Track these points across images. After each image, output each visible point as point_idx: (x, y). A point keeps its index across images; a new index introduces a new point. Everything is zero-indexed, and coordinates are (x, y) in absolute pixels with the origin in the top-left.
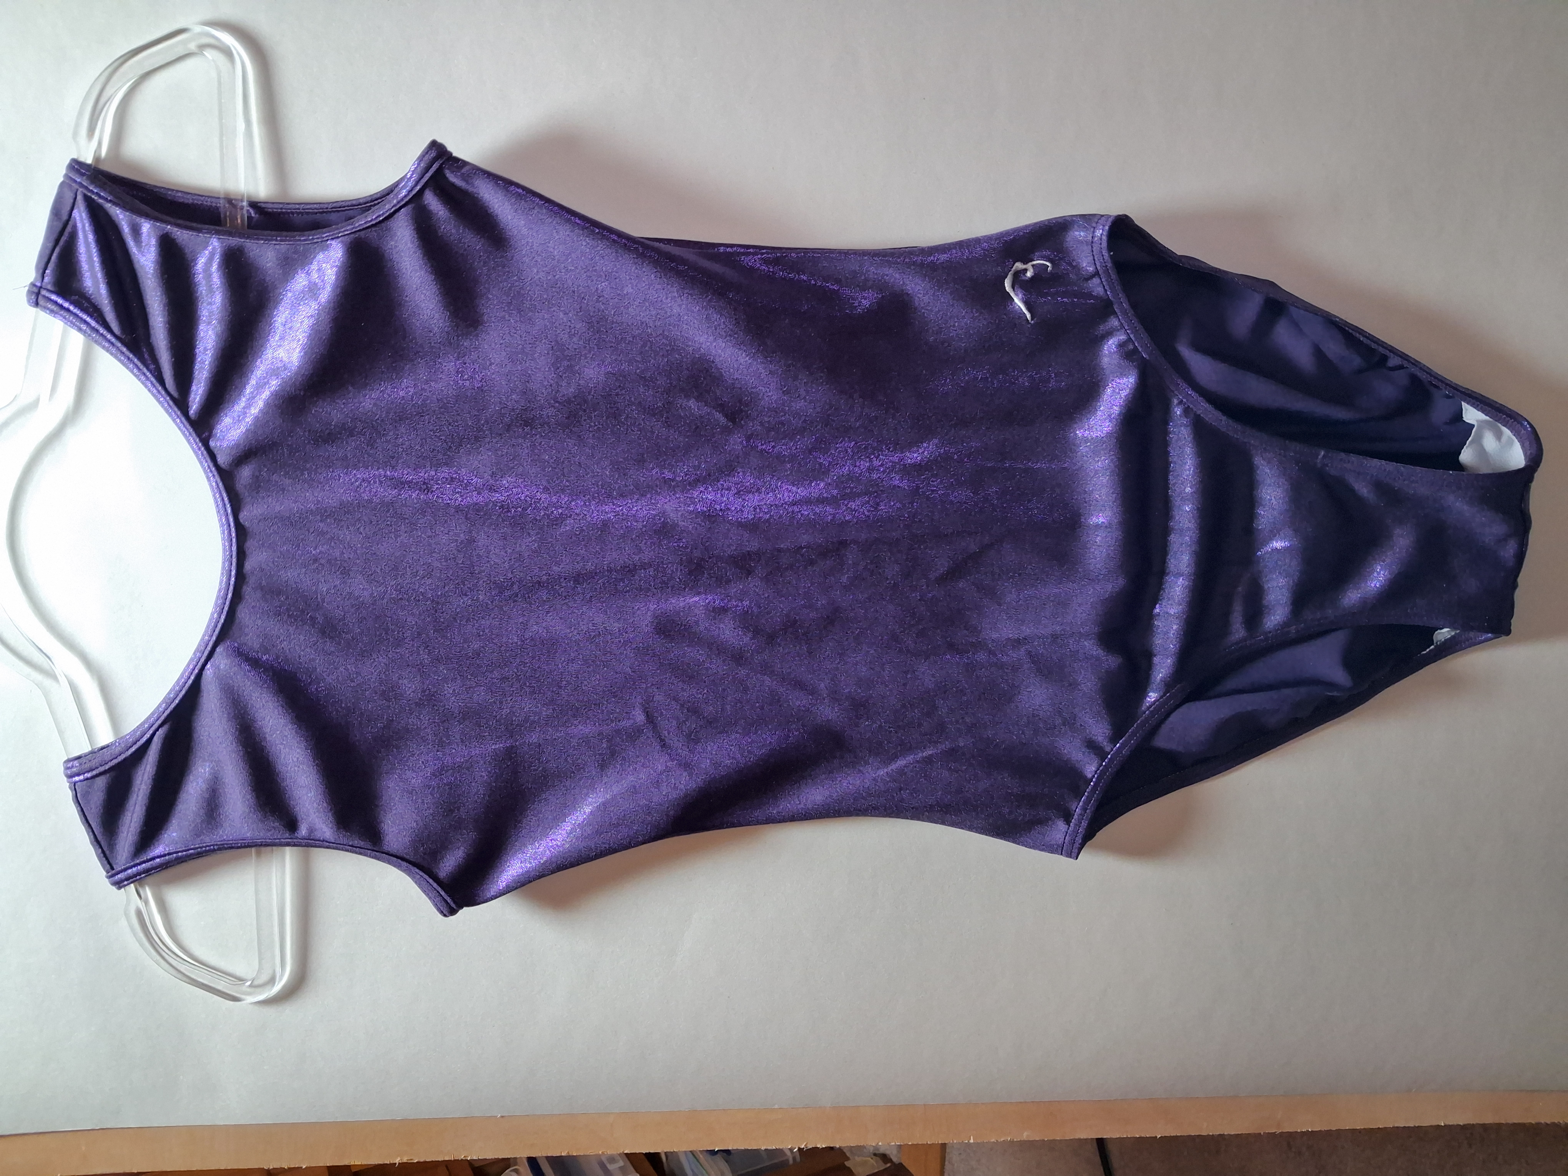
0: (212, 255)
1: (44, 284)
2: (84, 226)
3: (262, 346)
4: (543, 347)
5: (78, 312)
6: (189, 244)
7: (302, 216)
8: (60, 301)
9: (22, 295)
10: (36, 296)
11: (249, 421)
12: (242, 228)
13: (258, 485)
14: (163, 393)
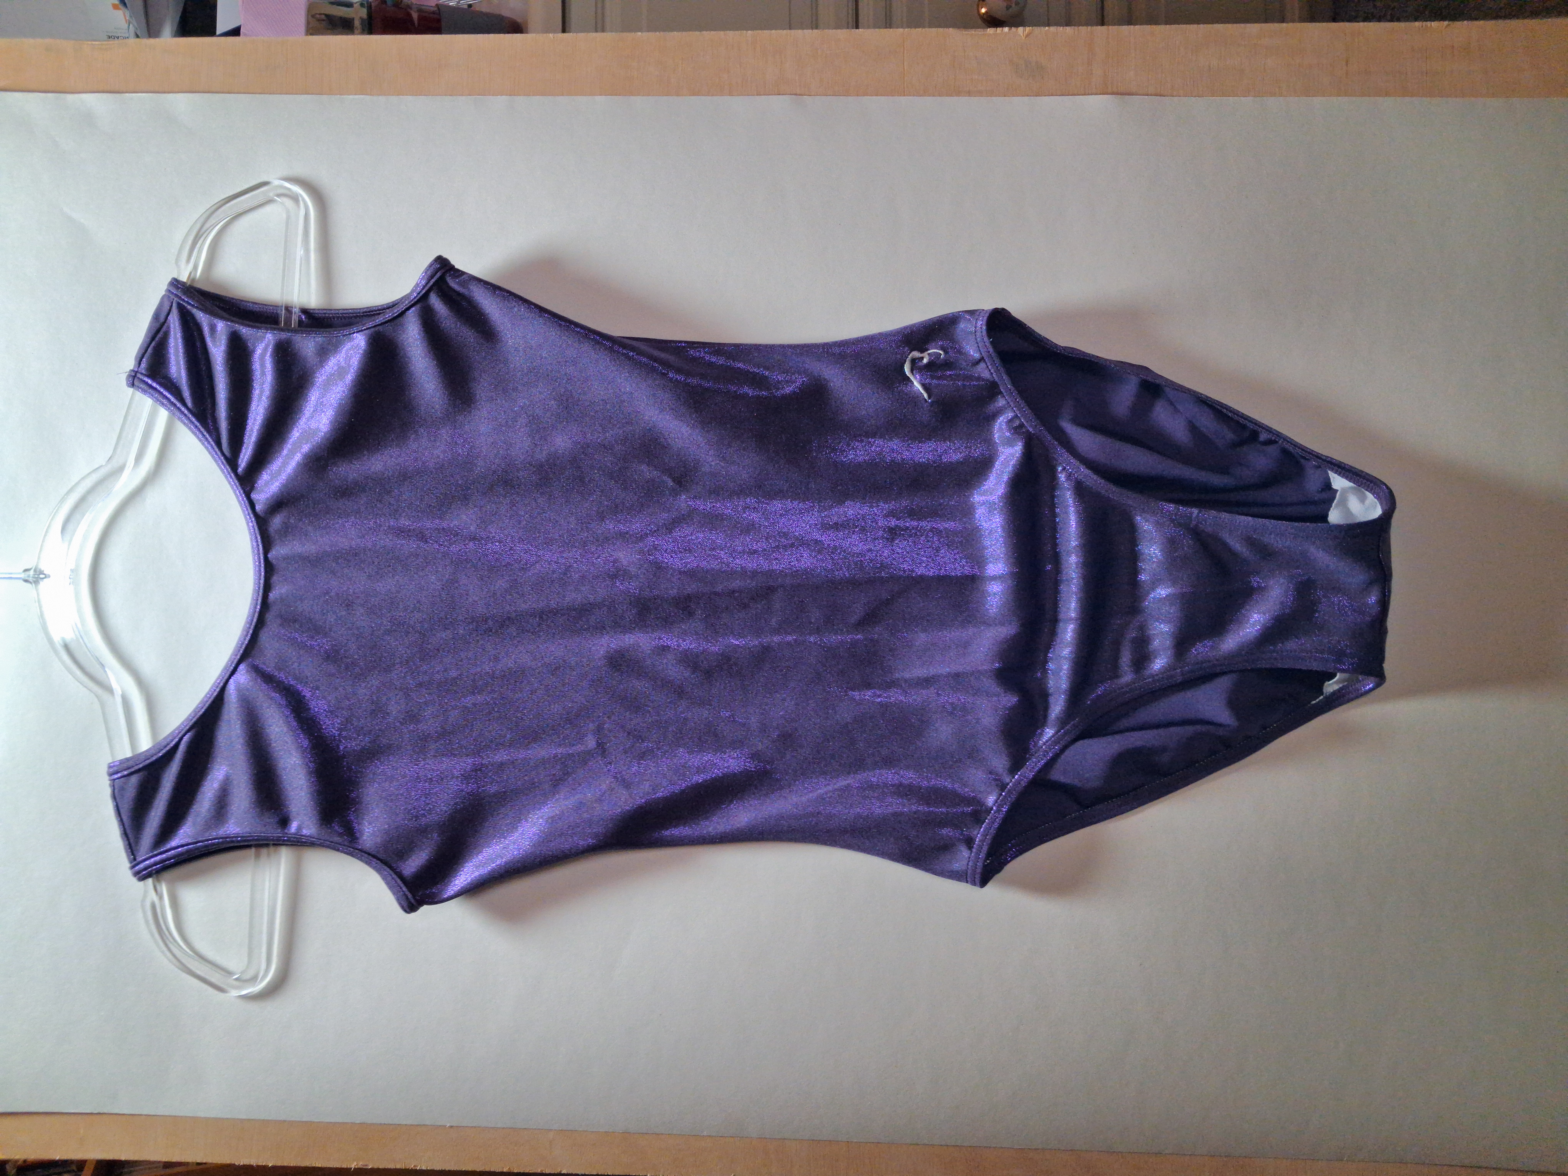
0: (267, 346)
1: (140, 369)
2: (175, 327)
3: (299, 418)
4: (522, 420)
5: (162, 390)
6: (251, 339)
7: (341, 319)
8: (150, 382)
9: (123, 379)
10: (133, 379)
11: (283, 477)
12: (293, 326)
13: (287, 530)
14: (219, 453)
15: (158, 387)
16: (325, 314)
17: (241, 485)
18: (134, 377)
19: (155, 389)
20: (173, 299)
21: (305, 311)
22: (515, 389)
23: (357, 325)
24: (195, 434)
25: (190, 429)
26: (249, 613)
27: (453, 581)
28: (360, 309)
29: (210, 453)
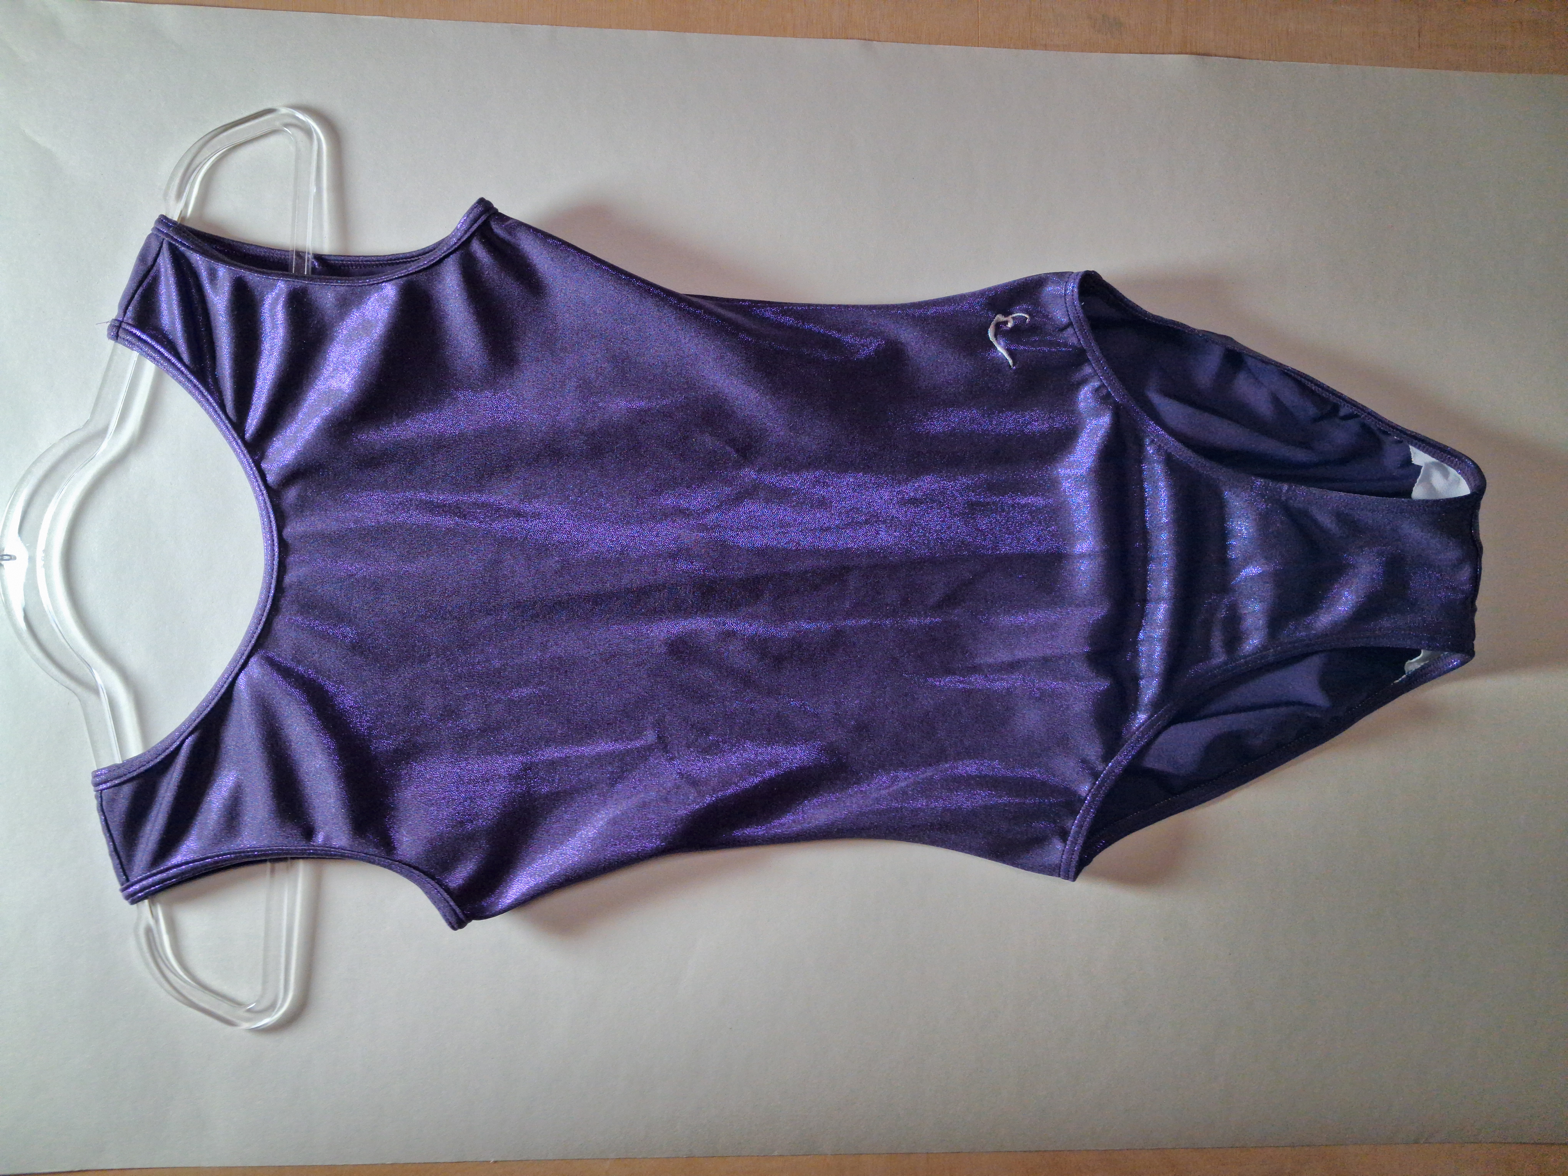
0: (278, 296)
1: (125, 319)
2: (166, 271)
3: (316, 378)
4: (572, 384)
5: (153, 343)
6: (258, 286)
7: (361, 268)
8: (138, 333)
9: (104, 330)
10: (117, 330)
11: (300, 444)
12: (305, 273)
13: (303, 505)
14: (223, 417)
15: (149, 340)
16: (342, 261)
17: (249, 452)
18: (119, 327)
19: (145, 342)
20: (164, 239)
21: (319, 258)
22: (563, 349)
23: (386, 273)
24: (193, 395)
25: (187, 388)
26: (260, 598)
27: (498, 562)
28: (385, 256)
29: (211, 416)
